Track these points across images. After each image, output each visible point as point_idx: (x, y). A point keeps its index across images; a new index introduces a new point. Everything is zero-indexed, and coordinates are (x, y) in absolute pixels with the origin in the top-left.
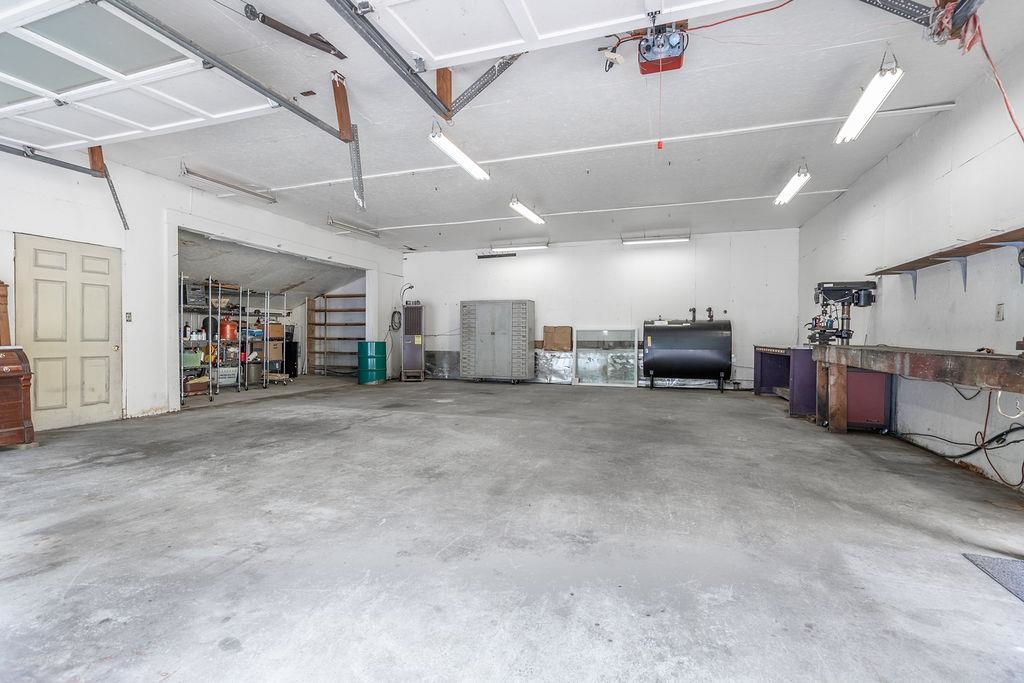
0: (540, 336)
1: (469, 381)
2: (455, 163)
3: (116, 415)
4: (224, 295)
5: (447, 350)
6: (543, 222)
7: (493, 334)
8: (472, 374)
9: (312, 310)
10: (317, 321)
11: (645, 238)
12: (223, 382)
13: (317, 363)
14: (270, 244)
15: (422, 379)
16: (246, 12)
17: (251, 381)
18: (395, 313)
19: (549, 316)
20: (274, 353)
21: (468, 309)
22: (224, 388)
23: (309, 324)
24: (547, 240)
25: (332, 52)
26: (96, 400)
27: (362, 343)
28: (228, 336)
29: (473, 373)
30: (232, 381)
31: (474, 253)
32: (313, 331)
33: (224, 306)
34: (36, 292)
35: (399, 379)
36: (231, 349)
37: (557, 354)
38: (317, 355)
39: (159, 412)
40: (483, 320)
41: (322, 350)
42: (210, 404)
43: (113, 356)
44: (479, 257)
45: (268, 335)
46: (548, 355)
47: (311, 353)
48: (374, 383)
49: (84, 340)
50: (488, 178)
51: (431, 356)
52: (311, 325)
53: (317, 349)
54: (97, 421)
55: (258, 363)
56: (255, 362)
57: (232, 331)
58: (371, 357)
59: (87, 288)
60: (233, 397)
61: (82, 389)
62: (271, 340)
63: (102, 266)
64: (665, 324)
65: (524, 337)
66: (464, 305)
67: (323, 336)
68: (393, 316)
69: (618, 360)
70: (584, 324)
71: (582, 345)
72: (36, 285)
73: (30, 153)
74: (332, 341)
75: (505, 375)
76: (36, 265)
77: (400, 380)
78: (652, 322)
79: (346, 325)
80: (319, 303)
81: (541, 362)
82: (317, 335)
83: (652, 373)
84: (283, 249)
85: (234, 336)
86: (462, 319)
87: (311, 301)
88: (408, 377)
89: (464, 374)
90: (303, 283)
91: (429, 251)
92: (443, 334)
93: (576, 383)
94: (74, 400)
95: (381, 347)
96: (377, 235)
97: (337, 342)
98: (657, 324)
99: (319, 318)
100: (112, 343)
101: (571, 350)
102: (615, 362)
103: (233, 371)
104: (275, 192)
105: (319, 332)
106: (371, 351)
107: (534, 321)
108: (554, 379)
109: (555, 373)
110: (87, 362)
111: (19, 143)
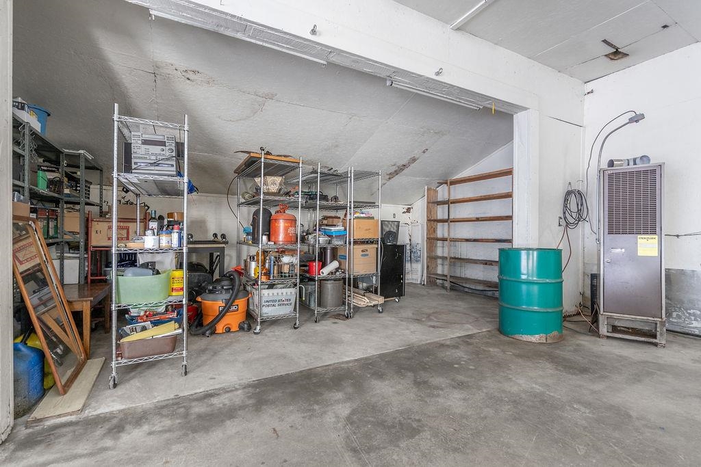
9: (433, 203)
10: (440, 217)
12: (272, 312)
13: (439, 272)
18: (569, 193)
20: (364, 263)
23: (429, 220)
32: (435, 231)
36: (286, 259)
38: (440, 261)
41: (446, 255)
45: (352, 235)
47: (432, 258)
52: (432, 221)
53: (439, 252)
56: (332, 277)
58: (528, 283)
62: (356, 243)
67: (446, 235)
68: (566, 200)
74: (458, 244)
79: (478, 219)
80: (442, 193)
82: (439, 234)
87: (432, 193)
88: (615, 329)
90: (414, 160)
95: (550, 259)
97: (465, 244)
99: (441, 213)
103: (285, 292)
105: (441, 231)
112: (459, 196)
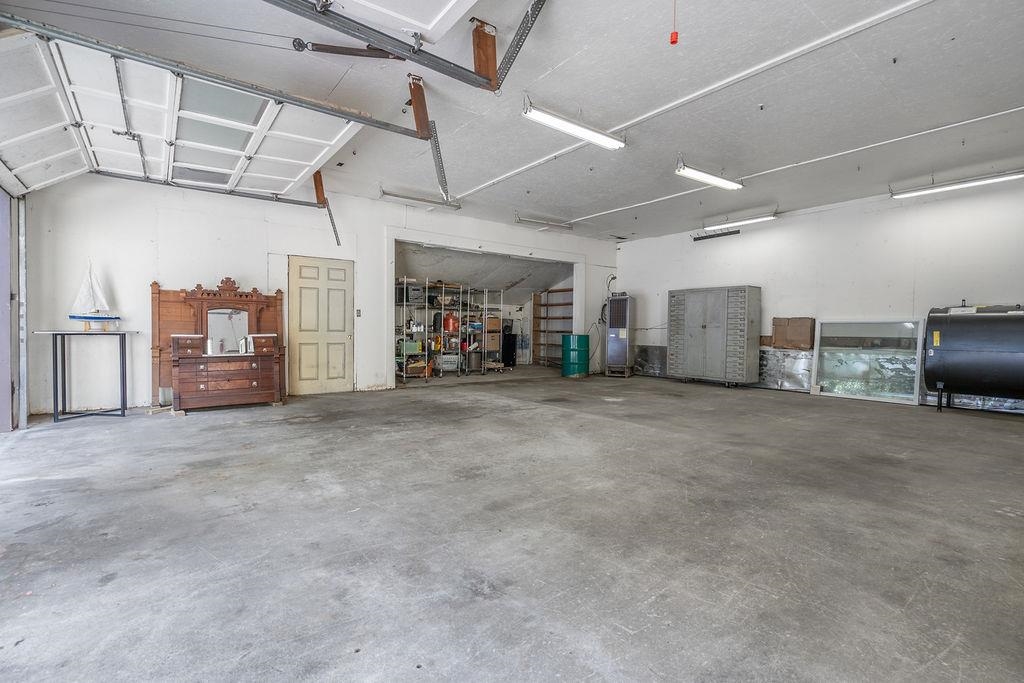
0: (768, 330)
1: (680, 380)
2: (581, 140)
3: (349, 388)
4: (447, 293)
5: (658, 344)
6: (741, 187)
7: (704, 327)
8: (680, 373)
9: (537, 305)
10: (543, 316)
11: (933, 185)
12: (447, 367)
13: (542, 355)
14: (473, 247)
15: (626, 375)
16: (294, 46)
17: (472, 368)
18: (604, 305)
19: (780, 306)
20: (492, 343)
21: (677, 299)
22: (446, 373)
23: (535, 317)
24: (774, 208)
25: (390, 56)
26: (336, 376)
27: (566, 335)
28: (451, 328)
29: (680, 371)
30: (453, 367)
31: (688, 236)
32: (538, 325)
33: (447, 303)
34: (301, 296)
35: (602, 374)
36: (453, 340)
37: (792, 353)
38: (542, 347)
39: (380, 388)
40: (693, 310)
41: (547, 343)
42: (426, 385)
43: (348, 343)
44: (695, 239)
45: (486, 327)
46: (779, 354)
47: (537, 345)
48: (576, 376)
49: (329, 330)
50: (622, 145)
51: (644, 351)
52: (537, 318)
53: (541, 341)
54: (337, 391)
55: (479, 353)
56: (475, 351)
57: (454, 324)
58: (573, 350)
59: (331, 293)
60: (452, 380)
61: (328, 367)
62: (489, 332)
63: (341, 275)
64: (971, 311)
65: (741, 331)
66: (672, 295)
67: (546, 329)
68: (602, 309)
69: (887, 365)
70: (831, 314)
71: (827, 342)
72: (301, 292)
73: (277, 199)
74: (552, 334)
75: (716, 374)
76: (301, 277)
77: (605, 376)
78: (946, 310)
80: (544, 298)
81: (771, 363)
82: (542, 328)
83: (940, 385)
84: (484, 249)
85: (456, 329)
86: (670, 311)
87: (537, 298)
88: (613, 372)
89: (670, 372)
90: (523, 279)
91: (638, 238)
92: (654, 326)
93: (815, 391)
94: (323, 375)
95: (584, 340)
96: (570, 227)
97: (558, 335)
98: (953, 312)
99: (543, 312)
100: (346, 334)
101: (812, 348)
102: (882, 367)
103: (453, 358)
104: (460, 199)
105: (543, 325)
106: (574, 344)
107: (761, 311)
108: (787, 385)
109: (790, 377)
110: (331, 347)
111: (268, 192)
112: (555, 302)
